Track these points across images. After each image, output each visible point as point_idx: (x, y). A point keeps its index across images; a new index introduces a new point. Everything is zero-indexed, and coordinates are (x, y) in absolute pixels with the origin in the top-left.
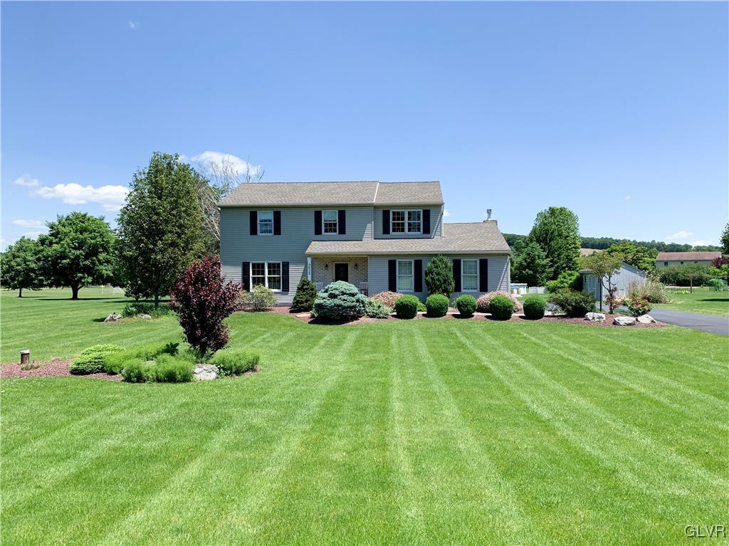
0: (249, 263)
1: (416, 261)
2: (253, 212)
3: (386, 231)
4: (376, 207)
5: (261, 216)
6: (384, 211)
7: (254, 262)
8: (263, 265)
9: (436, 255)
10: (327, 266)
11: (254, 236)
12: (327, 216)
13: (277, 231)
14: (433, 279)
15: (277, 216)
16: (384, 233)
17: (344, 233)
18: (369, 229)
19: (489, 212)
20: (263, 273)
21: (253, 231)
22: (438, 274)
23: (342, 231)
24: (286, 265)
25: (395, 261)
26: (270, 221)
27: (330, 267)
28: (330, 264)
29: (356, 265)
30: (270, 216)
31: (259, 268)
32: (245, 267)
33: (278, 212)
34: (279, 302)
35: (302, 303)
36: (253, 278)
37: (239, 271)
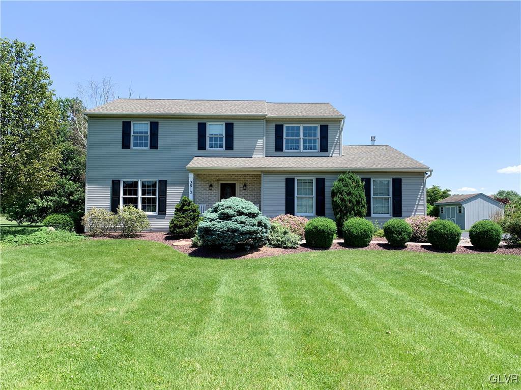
0: (119, 181)
1: (317, 180)
2: (126, 122)
3: (279, 148)
4: (268, 121)
5: (136, 127)
6: (277, 126)
7: (126, 180)
8: (136, 183)
9: (344, 172)
10: (211, 186)
11: (126, 150)
12: (216, 130)
13: (154, 145)
14: (343, 200)
15: (154, 127)
16: (276, 151)
17: (232, 149)
18: (261, 145)
19: (373, 139)
20: (136, 193)
21: (126, 145)
22: (349, 194)
23: (230, 146)
24: (163, 184)
25: (293, 179)
26: (146, 133)
27: (214, 187)
28: (214, 184)
29: (245, 185)
30: (145, 127)
31: (131, 188)
32: (115, 184)
33: (155, 123)
34: (153, 227)
35: (181, 227)
36: (124, 198)
37: (107, 191)
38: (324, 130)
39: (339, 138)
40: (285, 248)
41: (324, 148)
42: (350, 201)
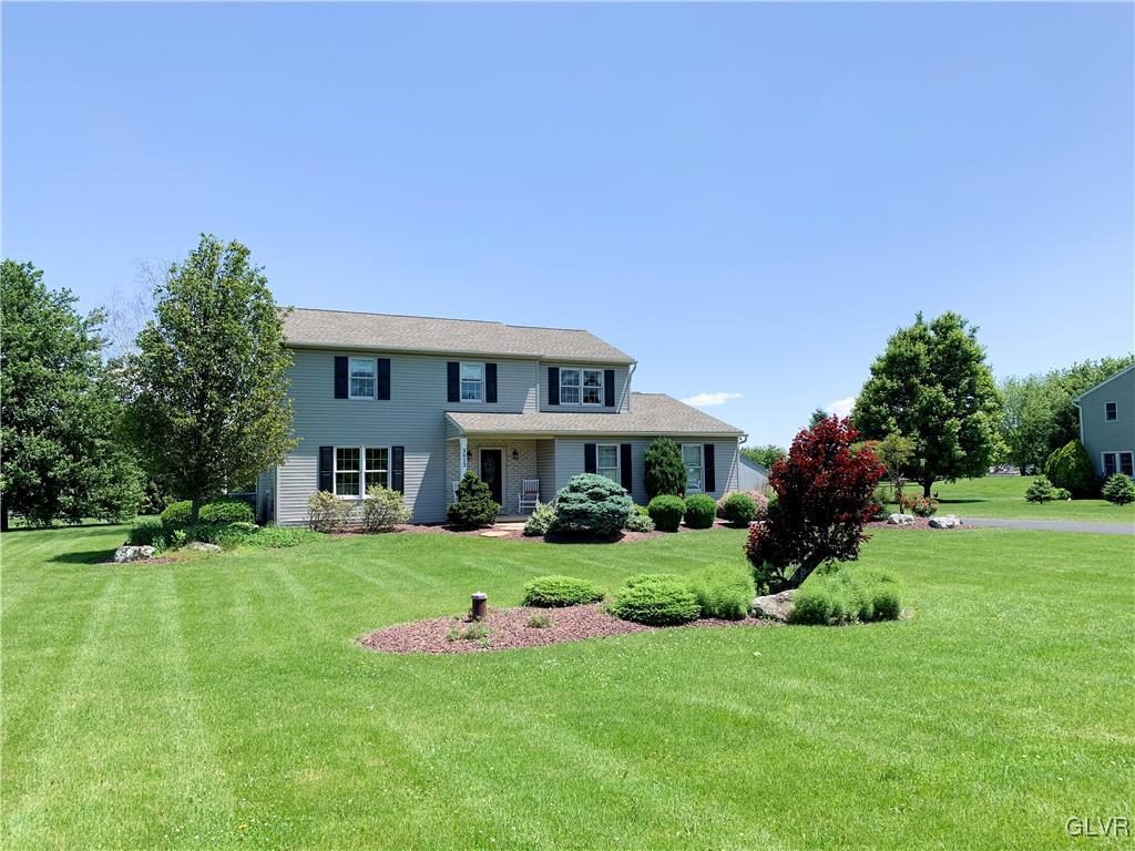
0: (332, 448)
1: (621, 446)
2: (340, 359)
3: (554, 400)
4: (540, 361)
5: (354, 366)
6: (550, 368)
7: (340, 447)
8: (357, 452)
9: (653, 437)
10: (468, 453)
11: (341, 401)
12: (471, 373)
13: (384, 394)
15: (384, 367)
16: (551, 404)
17: (495, 401)
18: (533, 396)
20: (357, 467)
21: (341, 392)
23: (492, 397)
24: (399, 453)
25: (594, 446)
26: (372, 375)
27: (474, 456)
28: (472, 451)
29: (515, 453)
30: (370, 367)
31: (349, 458)
32: (325, 455)
33: (384, 361)
37: (312, 464)
38: (610, 376)
39: (627, 388)
40: (642, 531)
41: (610, 401)
42: (672, 475)
